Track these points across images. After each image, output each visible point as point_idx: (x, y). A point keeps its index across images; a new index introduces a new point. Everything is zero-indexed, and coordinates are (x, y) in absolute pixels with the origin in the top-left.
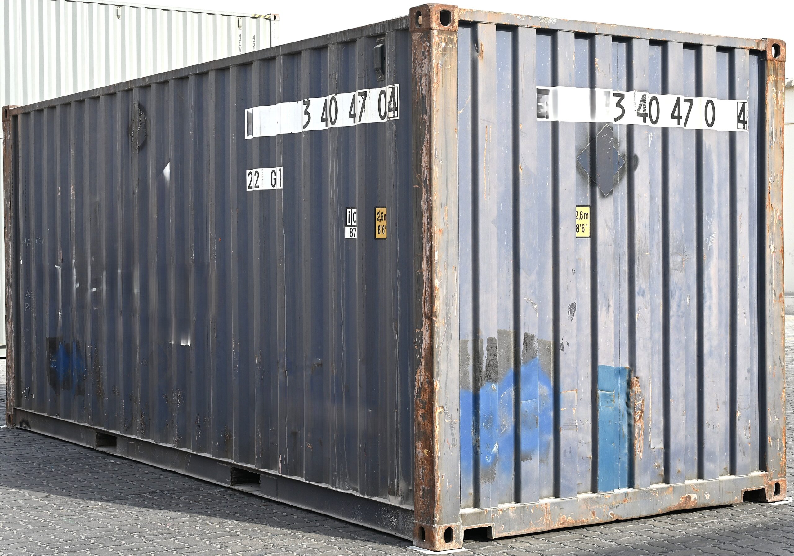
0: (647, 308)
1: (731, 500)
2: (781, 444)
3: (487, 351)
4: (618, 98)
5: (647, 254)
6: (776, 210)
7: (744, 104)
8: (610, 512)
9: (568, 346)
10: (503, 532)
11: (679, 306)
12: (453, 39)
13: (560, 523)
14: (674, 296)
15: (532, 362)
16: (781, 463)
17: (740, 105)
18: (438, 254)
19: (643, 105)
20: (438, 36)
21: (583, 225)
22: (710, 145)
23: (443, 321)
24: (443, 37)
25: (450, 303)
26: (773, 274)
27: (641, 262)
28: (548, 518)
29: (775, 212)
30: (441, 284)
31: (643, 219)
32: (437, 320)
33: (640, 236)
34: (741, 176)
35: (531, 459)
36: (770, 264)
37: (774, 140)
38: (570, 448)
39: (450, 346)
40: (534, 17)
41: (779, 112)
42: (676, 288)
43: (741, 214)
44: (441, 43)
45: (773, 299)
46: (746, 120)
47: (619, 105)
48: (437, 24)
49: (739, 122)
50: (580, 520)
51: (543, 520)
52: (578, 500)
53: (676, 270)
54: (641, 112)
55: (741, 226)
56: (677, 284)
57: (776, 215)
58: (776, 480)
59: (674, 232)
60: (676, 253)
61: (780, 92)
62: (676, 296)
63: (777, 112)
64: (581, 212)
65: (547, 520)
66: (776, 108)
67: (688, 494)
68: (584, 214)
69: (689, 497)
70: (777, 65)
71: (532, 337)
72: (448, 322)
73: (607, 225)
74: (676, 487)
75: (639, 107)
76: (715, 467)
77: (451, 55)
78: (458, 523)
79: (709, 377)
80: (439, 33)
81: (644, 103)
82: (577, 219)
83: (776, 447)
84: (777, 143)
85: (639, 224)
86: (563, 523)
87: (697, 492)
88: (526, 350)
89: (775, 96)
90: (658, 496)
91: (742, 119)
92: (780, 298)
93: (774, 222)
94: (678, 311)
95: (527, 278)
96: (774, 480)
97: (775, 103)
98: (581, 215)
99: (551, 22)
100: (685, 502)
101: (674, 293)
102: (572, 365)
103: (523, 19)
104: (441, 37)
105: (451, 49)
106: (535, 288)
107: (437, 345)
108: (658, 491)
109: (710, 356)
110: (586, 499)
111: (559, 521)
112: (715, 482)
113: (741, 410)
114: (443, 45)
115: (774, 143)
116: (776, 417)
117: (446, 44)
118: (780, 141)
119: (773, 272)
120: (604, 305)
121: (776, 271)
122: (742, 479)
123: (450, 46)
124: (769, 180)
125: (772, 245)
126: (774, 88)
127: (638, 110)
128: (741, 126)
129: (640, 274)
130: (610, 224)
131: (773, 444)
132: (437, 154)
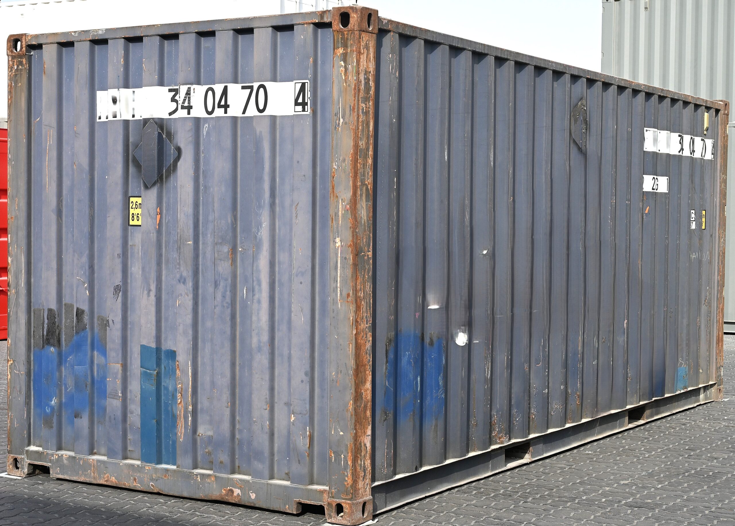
0: (188, 296)
1: (281, 507)
2: (346, 462)
3: (47, 319)
4: (173, 93)
5: (189, 243)
6: (342, 200)
7: (303, 85)
8: (151, 483)
9: (113, 323)
10: (59, 474)
11: (224, 296)
12: (22, 61)
13: (104, 480)
14: (218, 286)
15: (83, 334)
16: (346, 483)
17: (299, 86)
18: (11, 237)
19: (187, 98)
20: (11, 61)
21: (138, 214)
22: (261, 132)
23: (14, 291)
24: (15, 60)
25: (19, 277)
26: (339, 271)
27: (182, 250)
28: (95, 473)
29: (340, 201)
30: (12, 261)
31: (185, 209)
32: (10, 290)
33: (182, 225)
34: (298, 162)
35: (81, 418)
36: (335, 260)
37: (341, 120)
38: (114, 415)
39: (18, 311)
40: (86, 31)
41: (348, 88)
42: (220, 278)
43: (298, 204)
44: (14, 66)
45: (339, 298)
46: (306, 101)
47: (173, 100)
48: (10, 51)
49: (297, 104)
50: (123, 483)
51: (91, 473)
52: (121, 464)
53: (221, 260)
54: (186, 104)
55: (296, 217)
56: (222, 274)
57: (342, 204)
58: (338, 501)
59: (219, 222)
60: (221, 243)
61: (350, 66)
62: (220, 286)
63: (346, 89)
64: (137, 202)
65: (94, 474)
66: (345, 84)
67: (231, 488)
68: (139, 204)
69: (232, 491)
70: (346, 36)
71: (83, 312)
72: (17, 293)
73: (149, 214)
74: (218, 477)
75: (184, 100)
76: (264, 468)
77: (21, 74)
78: (23, 456)
79: (257, 373)
80: (12, 59)
81: (189, 96)
82: (133, 208)
83: (340, 463)
84: (346, 123)
85: (180, 213)
86: (106, 481)
87: (240, 488)
88: (78, 322)
89: (344, 71)
90: (199, 480)
91: (300, 100)
92: (348, 298)
93: (340, 213)
94: (222, 302)
95: (79, 260)
96: (335, 500)
97: (344, 78)
98: (136, 205)
99: (100, 32)
100: (227, 495)
101: (218, 283)
102: (117, 341)
103: (77, 35)
104: (14, 61)
105: (21, 70)
106: (85, 269)
107: (9, 310)
108: (199, 476)
109: (259, 352)
110: (128, 464)
111: (104, 478)
112: (262, 483)
113: (295, 415)
114: (16, 67)
115: (341, 124)
116: (339, 430)
117: (18, 66)
118: (349, 120)
119: (339, 268)
120: (145, 289)
121: (343, 267)
122: (295, 488)
123: (20, 67)
124: (333, 165)
125: (337, 238)
126: (342, 63)
127: (183, 103)
128: (300, 108)
129: (181, 262)
130: (153, 213)
131: (335, 460)
132: (10, 156)
